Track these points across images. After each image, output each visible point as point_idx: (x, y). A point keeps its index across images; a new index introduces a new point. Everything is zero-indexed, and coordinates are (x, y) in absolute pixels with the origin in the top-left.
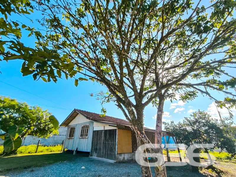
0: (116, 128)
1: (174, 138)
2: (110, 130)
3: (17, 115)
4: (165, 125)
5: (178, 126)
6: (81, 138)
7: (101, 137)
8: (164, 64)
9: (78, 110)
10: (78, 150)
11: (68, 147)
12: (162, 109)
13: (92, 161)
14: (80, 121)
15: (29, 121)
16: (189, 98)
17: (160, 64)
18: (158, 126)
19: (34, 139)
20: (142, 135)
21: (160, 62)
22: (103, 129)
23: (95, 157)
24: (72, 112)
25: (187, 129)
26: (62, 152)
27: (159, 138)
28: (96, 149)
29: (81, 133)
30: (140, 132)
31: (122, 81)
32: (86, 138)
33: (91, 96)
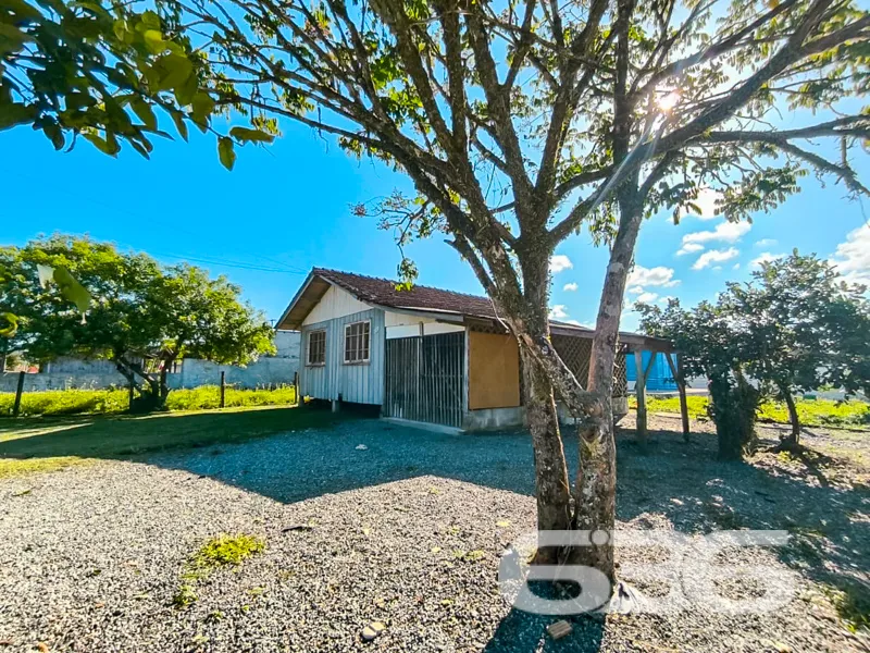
0: (461, 329)
1: (673, 356)
2: (441, 335)
3: (131, 297)
4: (645, 314)
5: (694, 316)
6: (347, 365)
7: (412, 358)
8: (666, 44)
9: (325, 273)
10: (344, 399)
11: (313, 391)
12: (630, 253)
13: (389, 429)
14: (339, 307)
15: (175, 314)
16: (758, 204)
17: (646, 45)
18: (606, 316)
19: (209, 369)
20: (538, 347)
21: (648, 37)
22: (418, 334)
23: (397, 417)
24: (308, 279)
25: (730, 325)
26: (297, 405)
27: (606, 357)
28: (401, 397)
29: (348, 347)
30: (533, 338)
31: (459, 141)
32: (363, 364)
33: (359, 214)
